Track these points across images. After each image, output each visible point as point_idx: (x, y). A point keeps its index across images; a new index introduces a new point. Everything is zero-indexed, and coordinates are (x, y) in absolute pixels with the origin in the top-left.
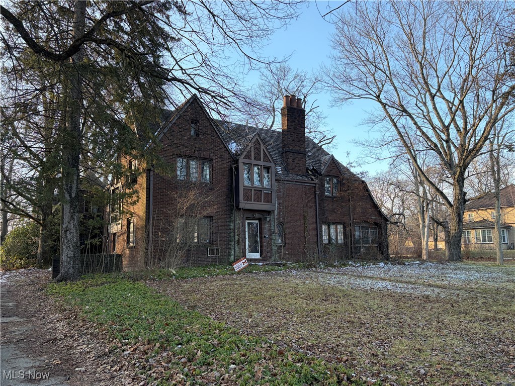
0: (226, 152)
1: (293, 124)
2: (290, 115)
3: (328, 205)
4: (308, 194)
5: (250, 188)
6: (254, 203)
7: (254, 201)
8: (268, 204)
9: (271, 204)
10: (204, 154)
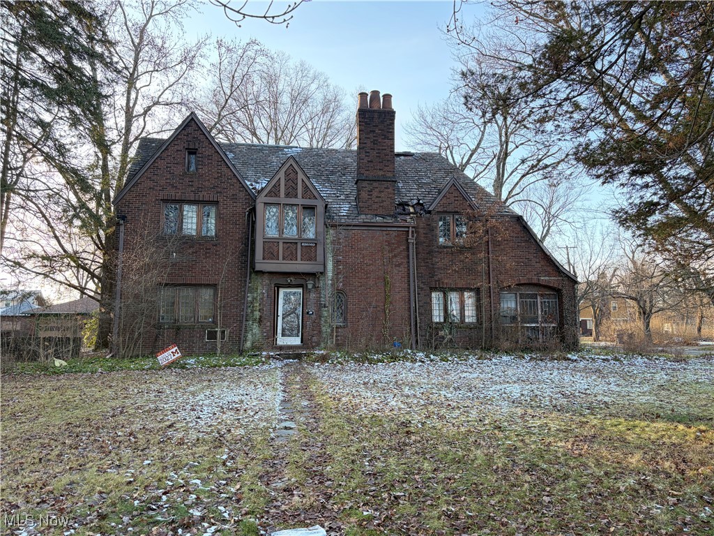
0: (241, 189)
1: (371, 135)
2: (366, 123)
3: (441, 261)
4: (393, 244)
5: (277, 241)
6: (283, 262)
7: (284, 259)
8: (311, 262)
9: (314, 262)
10: (204, 195)
